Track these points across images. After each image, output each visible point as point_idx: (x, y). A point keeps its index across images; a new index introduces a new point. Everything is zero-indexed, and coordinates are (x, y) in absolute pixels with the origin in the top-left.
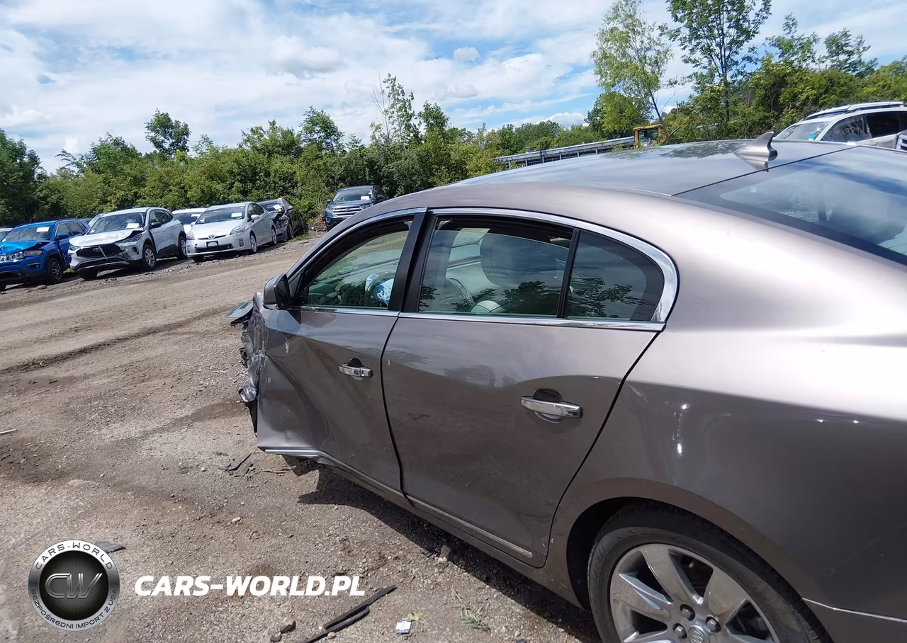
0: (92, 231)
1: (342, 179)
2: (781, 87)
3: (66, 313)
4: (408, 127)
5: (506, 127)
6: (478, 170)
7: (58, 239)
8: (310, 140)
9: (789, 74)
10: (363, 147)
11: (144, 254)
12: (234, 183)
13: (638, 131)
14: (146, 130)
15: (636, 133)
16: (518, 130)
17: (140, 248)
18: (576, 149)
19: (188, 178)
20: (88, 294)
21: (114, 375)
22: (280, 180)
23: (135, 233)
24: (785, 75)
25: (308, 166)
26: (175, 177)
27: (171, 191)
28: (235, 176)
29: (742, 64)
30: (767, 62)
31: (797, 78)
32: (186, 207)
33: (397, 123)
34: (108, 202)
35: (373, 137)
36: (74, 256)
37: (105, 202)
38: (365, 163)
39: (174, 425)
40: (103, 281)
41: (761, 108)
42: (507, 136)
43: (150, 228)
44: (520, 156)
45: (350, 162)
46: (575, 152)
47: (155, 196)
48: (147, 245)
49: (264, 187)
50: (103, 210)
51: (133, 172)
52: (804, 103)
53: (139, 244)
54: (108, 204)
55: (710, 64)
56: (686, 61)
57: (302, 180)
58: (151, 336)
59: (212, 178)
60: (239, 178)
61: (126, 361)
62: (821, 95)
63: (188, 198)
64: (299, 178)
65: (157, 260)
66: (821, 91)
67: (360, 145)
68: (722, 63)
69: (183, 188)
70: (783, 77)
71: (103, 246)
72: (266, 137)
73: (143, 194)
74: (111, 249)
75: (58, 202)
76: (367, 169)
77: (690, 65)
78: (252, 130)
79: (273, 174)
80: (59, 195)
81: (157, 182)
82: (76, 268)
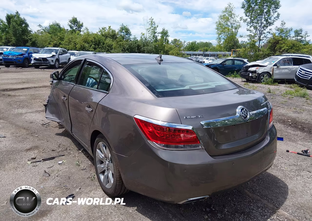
0: (40, 53)
1: (128, 49)
2: (277, 44)
3: (24, 77)
4: (154, 36)
5: (194, 41)
6: (173, 54)
7: (29, 53)
8: (120, 35)
9: (280, 40)
10: (137, 40)
11: (55, 63)
12: (92, 45)
13: (233, 51)
14: (69, 22)
15: (232, 51)
16: (198, 43)
17: (54, 61)
18: (216, 53)
19: (77, 40)
20: (34, 72)
21: (27, 97)
22: (107, 46)
23: (53, 56)
24: (279, 40)
25: (117, 43)
26: (74, 39)
27: (71, 44)
28: (93, 43)
29: (267, 34)
30: (274, 35)
31: (283, 42)
32: (75, 50)
33: (150, 34)
34: (51, 44)
35: (141, 37)
36: (33, 60)
37: (50, 44)
38: (136, 46)
39: (35, 112)
40: (40, 70)
41: (269, 50)
42: (194, 45)
43: (59, 55)
44: (196, 52)
45: (131, 44)
46: (215, 54)
47: (66, 45)
48: (57, 60)
49: (101, 48)
50: (48, 46)
51: (61, 35)
52: (283, 51)
53: (54, 59)
54: (50, 45)
55: (256, 32)
56: (247, 30)
57: (115, 48)
58: (44, 88)
59: (85, 42)
60: (94, 43)
61: (33, 93)
62: (289, 49)
63: (77, 47)
64: (114, 47)
65: (60, 66)
66: (290, 48)
67: (136, 39)
68: (260, 33)
69: (75, 44)
70: (278, 41)
71: (42, 58)
72: (107, 31)
73: (62, 43)
74: (45, 59)
75: (35, 41)
76: (137, 48)
77: (249, 32)
78: (102, 28)
79: (105, 44)
80: (36, 39)
81: (68, 40)
82: (33, 64)
